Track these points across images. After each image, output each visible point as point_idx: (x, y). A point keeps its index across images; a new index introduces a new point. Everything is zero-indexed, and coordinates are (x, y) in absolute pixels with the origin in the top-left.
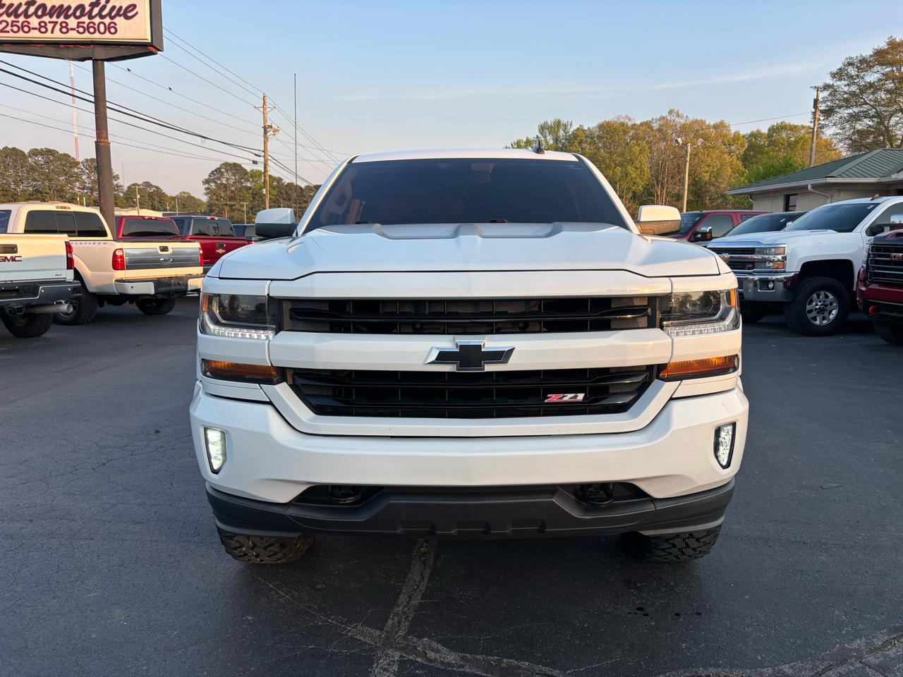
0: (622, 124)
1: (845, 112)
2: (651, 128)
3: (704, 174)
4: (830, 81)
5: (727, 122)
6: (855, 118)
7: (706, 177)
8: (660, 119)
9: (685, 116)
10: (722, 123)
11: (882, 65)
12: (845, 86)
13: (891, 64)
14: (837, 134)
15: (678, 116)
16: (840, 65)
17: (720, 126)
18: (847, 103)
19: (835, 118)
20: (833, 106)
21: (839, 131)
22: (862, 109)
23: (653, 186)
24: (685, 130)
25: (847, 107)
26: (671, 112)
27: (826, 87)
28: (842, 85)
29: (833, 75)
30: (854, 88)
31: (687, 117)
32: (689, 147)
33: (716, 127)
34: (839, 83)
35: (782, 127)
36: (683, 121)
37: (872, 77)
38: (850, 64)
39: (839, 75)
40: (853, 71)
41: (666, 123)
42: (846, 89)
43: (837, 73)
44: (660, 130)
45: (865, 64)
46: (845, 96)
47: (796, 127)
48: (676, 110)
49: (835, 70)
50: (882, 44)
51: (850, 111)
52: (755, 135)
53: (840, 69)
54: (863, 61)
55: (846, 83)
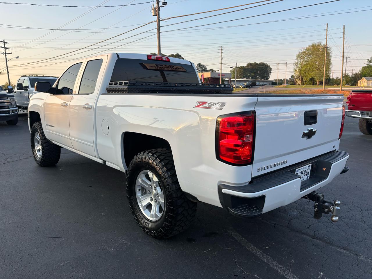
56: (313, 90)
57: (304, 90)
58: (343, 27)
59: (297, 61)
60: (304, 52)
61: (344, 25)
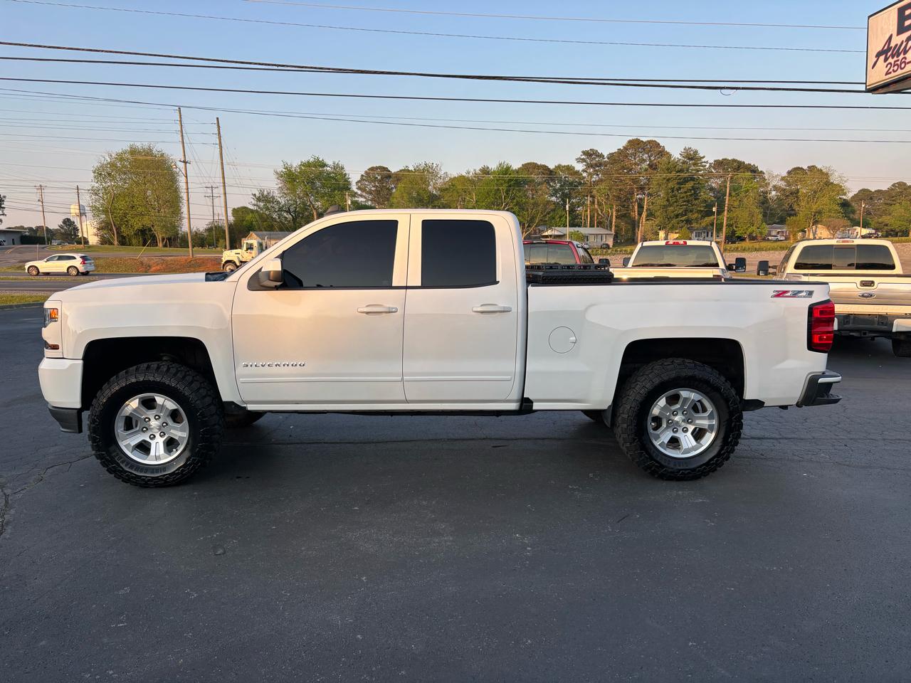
56: (166, 258)
57: (146, 259)
58: (216, 122)
59: (96, 185)
60: (112, 165)
61: (218, 118)
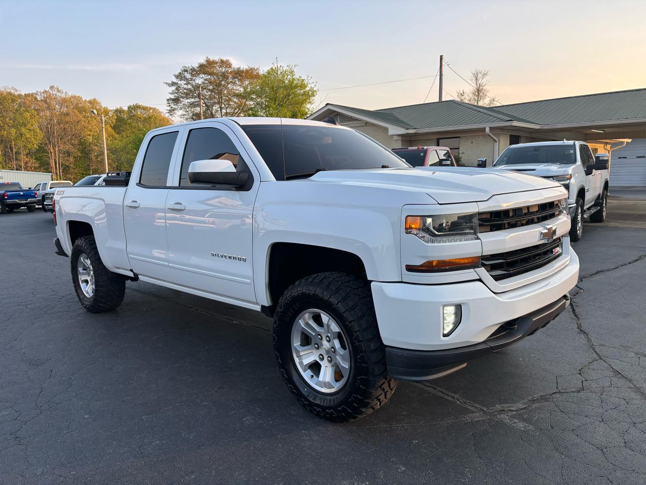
0: (10, 94)
1: (186, 101)
2: (36, 99)
3: (88, 137)
4: (175, 80)
5: (98, 99)
6: (193, 105)
7: (90, 139)
8: (43, 93)
9: (64, 92)
10: (95, 100)
11: (204, 74)
12: (185, 84)
13: (210, 74)
14: (184, 115)
15: (59, 91)
16: (180, 71)
17: (93, 103)
18: (187, 95)
19: (180, 105)
20: (179, 97)
21: (185, 113)
22: (195, 100)
23: (46, 144)
24: (64, 102)
25: (187, 98)
26: (52, 87)
27: (173, 84)
28: (182, 83)
29: (177, 77)
30: (190, 86)
31: (66, 92)
32: (103, 117)
33: (90, 102)
34: (181, 82)
35: (137, 107)
36: (63, 96)
37: (199, 81)
38: (186, 71)
39: (180, 76)
40: (188, 76)
41: (50, 96)
42: (185, 86)
43: (178, 76)
44: (45, 101)
45: (195, 72)
46: (185, 91)
47: (147, 107)
48: (56, 87)
49: (177, 73)
50: (202, 61)
51: (189, 101)
52: (119, 111)
53: (180, 73)
54: (193, 70)
55: (185, 82)
